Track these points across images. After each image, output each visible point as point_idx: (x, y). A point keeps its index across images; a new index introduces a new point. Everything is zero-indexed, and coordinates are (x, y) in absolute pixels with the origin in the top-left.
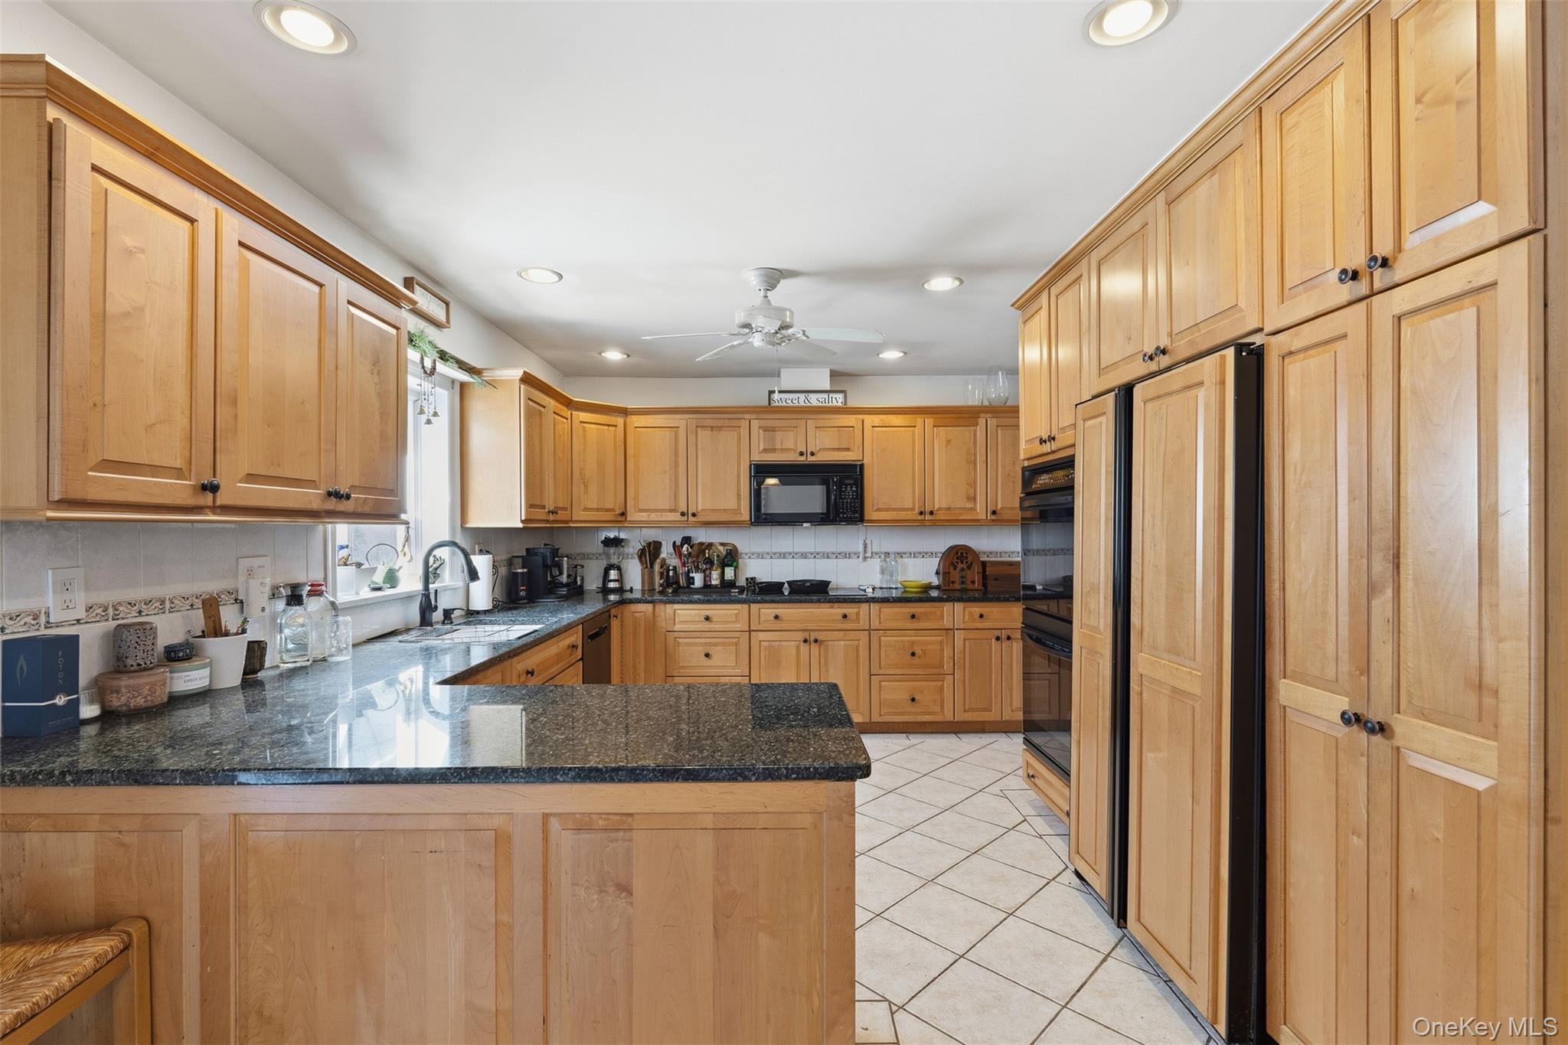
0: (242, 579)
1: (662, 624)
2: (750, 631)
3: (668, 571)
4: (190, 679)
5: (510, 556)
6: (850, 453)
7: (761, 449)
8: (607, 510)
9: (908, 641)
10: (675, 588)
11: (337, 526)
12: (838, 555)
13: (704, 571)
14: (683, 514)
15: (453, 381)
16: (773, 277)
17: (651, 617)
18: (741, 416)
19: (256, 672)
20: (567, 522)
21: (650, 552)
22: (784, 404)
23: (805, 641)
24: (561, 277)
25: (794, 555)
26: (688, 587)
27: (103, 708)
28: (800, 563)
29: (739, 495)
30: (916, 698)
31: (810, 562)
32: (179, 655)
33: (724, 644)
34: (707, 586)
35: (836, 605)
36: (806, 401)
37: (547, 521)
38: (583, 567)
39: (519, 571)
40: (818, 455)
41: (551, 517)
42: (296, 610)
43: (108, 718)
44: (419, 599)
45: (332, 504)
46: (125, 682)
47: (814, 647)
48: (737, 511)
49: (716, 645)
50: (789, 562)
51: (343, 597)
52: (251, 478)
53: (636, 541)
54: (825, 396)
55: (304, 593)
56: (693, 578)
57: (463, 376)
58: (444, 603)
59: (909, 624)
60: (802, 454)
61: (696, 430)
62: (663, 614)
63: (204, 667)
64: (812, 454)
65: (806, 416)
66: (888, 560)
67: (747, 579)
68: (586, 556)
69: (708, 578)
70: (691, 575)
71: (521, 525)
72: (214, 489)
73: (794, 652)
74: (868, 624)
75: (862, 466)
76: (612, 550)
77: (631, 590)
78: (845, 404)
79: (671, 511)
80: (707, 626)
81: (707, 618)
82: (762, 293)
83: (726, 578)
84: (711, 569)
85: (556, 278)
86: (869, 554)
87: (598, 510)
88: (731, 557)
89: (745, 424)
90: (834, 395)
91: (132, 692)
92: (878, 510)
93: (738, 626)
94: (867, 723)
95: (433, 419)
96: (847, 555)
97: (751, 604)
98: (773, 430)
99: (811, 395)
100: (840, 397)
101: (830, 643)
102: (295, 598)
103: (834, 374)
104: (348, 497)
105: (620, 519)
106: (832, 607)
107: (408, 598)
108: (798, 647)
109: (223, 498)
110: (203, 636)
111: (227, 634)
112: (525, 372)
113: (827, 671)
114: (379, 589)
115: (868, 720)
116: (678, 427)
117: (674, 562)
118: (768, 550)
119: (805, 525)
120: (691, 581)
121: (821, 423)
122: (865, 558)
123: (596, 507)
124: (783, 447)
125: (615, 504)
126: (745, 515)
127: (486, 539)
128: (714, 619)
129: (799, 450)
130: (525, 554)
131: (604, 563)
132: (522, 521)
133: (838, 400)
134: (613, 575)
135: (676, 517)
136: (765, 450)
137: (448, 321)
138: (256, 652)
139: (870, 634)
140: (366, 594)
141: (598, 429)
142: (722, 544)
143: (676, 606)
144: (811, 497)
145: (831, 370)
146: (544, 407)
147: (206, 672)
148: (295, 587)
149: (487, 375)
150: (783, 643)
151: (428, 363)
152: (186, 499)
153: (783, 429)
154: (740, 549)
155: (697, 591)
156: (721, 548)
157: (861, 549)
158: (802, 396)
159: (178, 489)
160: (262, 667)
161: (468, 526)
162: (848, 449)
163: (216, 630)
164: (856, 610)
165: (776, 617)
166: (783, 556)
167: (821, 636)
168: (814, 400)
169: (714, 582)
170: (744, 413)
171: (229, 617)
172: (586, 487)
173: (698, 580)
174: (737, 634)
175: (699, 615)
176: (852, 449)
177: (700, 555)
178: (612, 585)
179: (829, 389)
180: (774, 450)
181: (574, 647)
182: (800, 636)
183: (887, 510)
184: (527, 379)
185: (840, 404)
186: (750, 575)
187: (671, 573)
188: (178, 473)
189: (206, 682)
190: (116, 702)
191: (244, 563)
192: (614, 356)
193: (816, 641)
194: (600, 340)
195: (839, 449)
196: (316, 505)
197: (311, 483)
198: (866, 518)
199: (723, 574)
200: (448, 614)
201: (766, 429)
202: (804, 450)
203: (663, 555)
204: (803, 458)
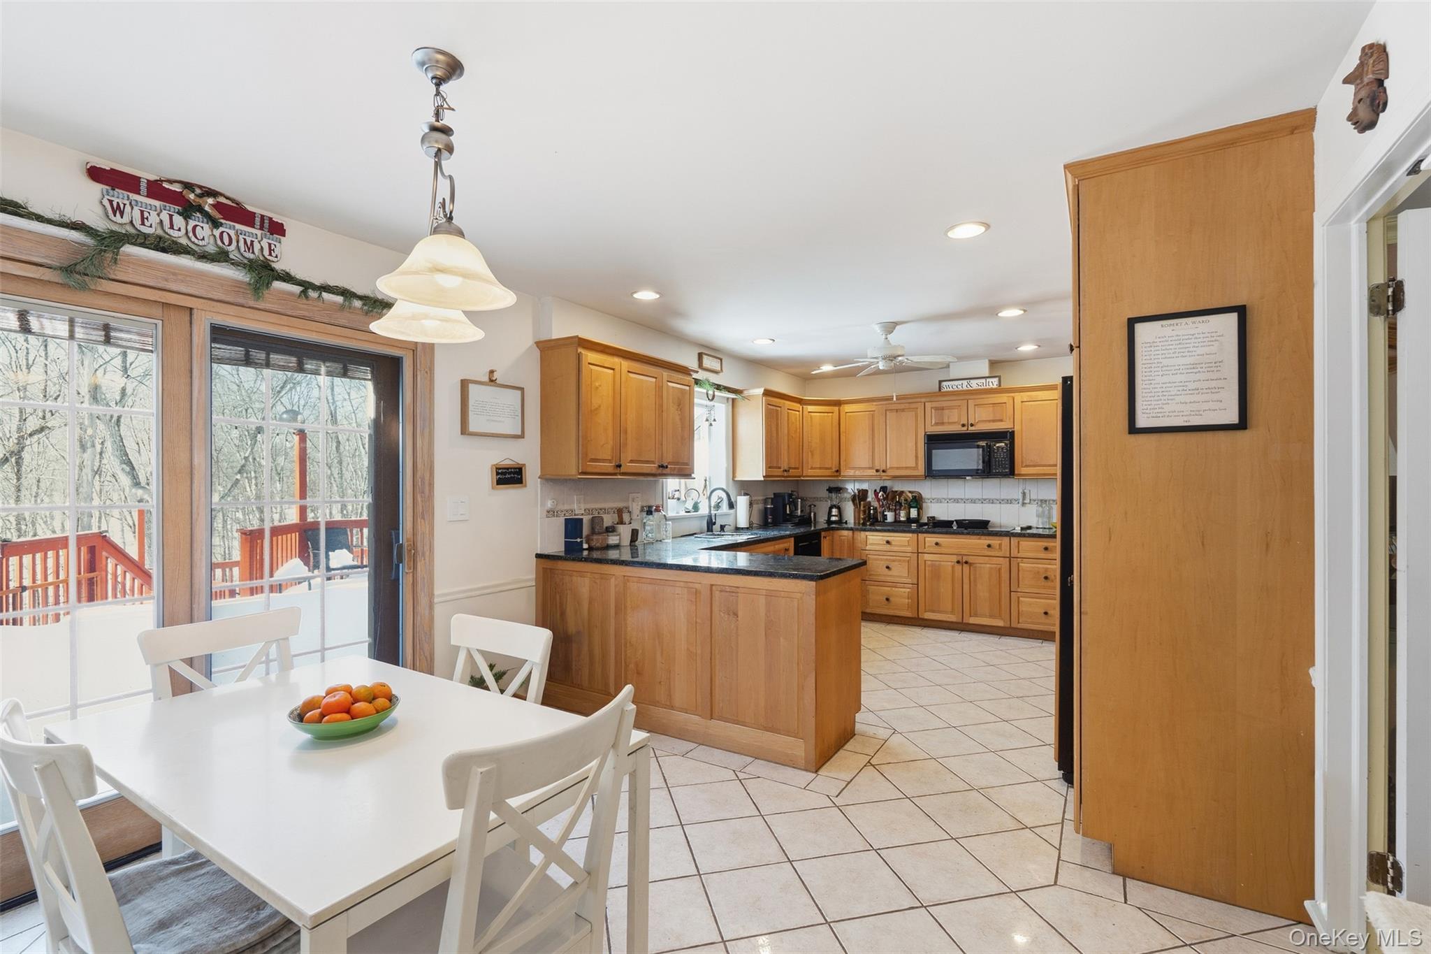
0: (630, 502)
1: (859, 545)
2: (918, 553)
3: (870, 510)
4: (613, 540)
5: (764, 498)
6: (1003, 423)
7: (933, 422)
8: (827, 469)
9: (1043, 568)
10: (871, 520)
11: (668, 480)
12: (1001, 501)
13: (895, 510)
14: (877, 471)
15: (728, 398)
16: (890, 327)
17: (851, 540)
18: (919, 400)
19: (635, 541)
20: (799, 477)
21: (861, 496)
22: (951, 389)
23: (958, 562)
24: (774, 340)
25: (965, 501)
26: (884, 521)
27: (589, 546)
28: (970, 506)
29: (917, 457)
30: (1049, 612)
31: (978, 506)
32: (611, 530)
33: (900, 561)
34: (897, 521)
35: (983, 537)
36: (968, 386)
37: (783, 476)
38: (815, 506)
39: (769, 506)
40: (977, 426)
41: (786, 474)
42: (650, 517)
43: (590, 549)
44: (706, 518)
45: (660, 471)
46: (595, 537)
47: (966, 567)
48: (916, 468)
49: (894, 561)
50: (961, 505)
51: (671, 514)
52: (632, 461)
53: (852, 488)
54: (984, 381)
55: (653, 510)
56: (886, 515)
57: (732, 396)
58: (719, 522)
59: (1043, 555)
60: (963, 425)
61: (886, 413)
62: (859, 538)
63: (617, 535)
64: (972, 425)
65: (967, 397)
66: (1044, 506)
67: (928, 517)
68: (820, 499)
69: (897, 516)
70: (885, 513)
71: (763, 479)
72: (619, 466)
73: (950, 569)
74: (1008, 553)
75: (1013, 432)
76: (833, 495)
77: (846, 523)
78: (1000, 386)
79: (870, 468)
80: (888, 547)
81: (888, 542)
82: (884, 337)
83: (911, 516)
84: (900, 509)
85: (772, 341)
86: (1027, 501)
87: (820, 468)
88: (917, 501)
89: (921, 407)
90: (990, 380)
91: (597, 541)
92: (1027, 466)
93: (909, 549)
94: (1007, 628)
95: (713, 423)
96: (1009, 502)
97: (919, 534)
98: (943, 409)
99: (972, 381)
100: (995, 381)
101: (978, 565)
102: (649, 512)
103: (993, 364)
104: (667, 467)
105: (836, 474)
106: (979, 539)
107: (702, 517)
108: (953, 567)
109: (623, 470)
110: (617, 524)
111: (625, 524)
112: (765, 390)
113: (976, 585)
114: (689, 512)
115: (1008, 625)
116: (874, 411)
117: (875, 504)
118: (945, 497)
119: (968, 478)
120: (885, 517)
121: (979, 402)
122: (1024, 504)
123: (818, 466)
124: (950, 421)
125: (832, 463)
126: (921, 470)
127: (746, 487)
128: (893, 543)
129: (962, 423)
130: (773, 497)
131: (829, 504)
132: (764, 477)
133: (993, 383)
134: (834, 511)
135: (873, 472)
136: (937, 424)
137: (721, 369)
138: (635, 534)
139: (1010, 560)
140: (683, 513)
141: (820, 416)
142: (910, 492)
143: (867, 533)
144: (970, 458)
145: (990, 361)
146: (780, 407)
147: (618, 537)
148: (650, 507)
149: (746, 393)
150: (942, 563)
151: (711, 392)
152: (611, 470)
153: (950, 408)
154: (923, 496)
155: (890, 524)
156: (910, 495)
157: (1020, 497)
158: (965, 382)
159: (608, 467)
160: (637, 540)
161: (736, 479)
162: (1001, 421)
163: (621, 522)
164: (999, 542)
165: (937, 544)
166: (956, 501)
167: (970, 559)
168: (974, 384)
169: (902, 519)
170: (921, 397)
171: (626, 517)
172: (812, 455)
173: (890, 516)
174: (909, 555)
175: (882, 539)
176: (1004, 419)
177: (892, 498)
178: (833, 519)
179: (987, 375)
180: (943, 424)
181: (787, 550)
182: (955, 558)
183: (1035, 466)
184: (768, 393)
185: (995, 386)
186: (931, 515)
187: (872, 512)
188: (610, 461)
189: (617, 542)
190: (593, 544)
191: (631, 496)
192: (827, 368)
193: (966, 563)
194: (817, 363)
195: (994, 421)
196: (654, 471)
197: (653, 462)
198: (1016, 472)
199: (909, 513)
200: (722, 528)
201: (937, 409)
202: (965, 422)
203: (869, 499)
204: (965, 428)
